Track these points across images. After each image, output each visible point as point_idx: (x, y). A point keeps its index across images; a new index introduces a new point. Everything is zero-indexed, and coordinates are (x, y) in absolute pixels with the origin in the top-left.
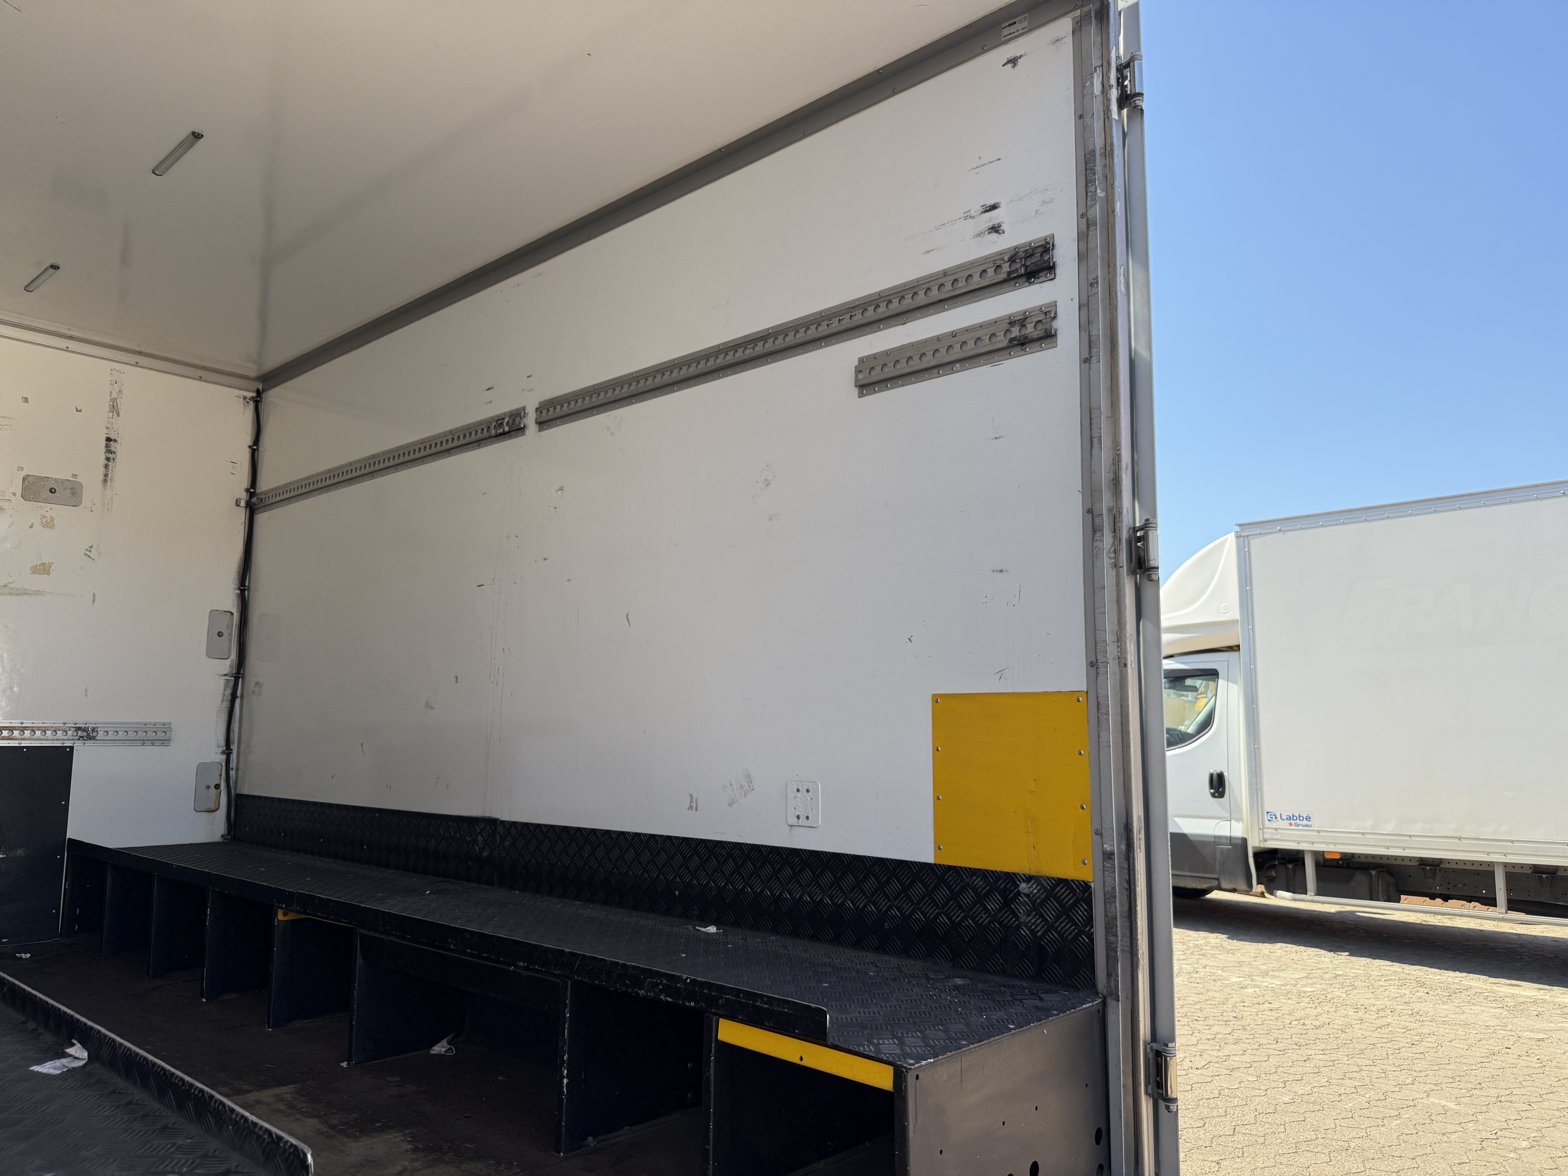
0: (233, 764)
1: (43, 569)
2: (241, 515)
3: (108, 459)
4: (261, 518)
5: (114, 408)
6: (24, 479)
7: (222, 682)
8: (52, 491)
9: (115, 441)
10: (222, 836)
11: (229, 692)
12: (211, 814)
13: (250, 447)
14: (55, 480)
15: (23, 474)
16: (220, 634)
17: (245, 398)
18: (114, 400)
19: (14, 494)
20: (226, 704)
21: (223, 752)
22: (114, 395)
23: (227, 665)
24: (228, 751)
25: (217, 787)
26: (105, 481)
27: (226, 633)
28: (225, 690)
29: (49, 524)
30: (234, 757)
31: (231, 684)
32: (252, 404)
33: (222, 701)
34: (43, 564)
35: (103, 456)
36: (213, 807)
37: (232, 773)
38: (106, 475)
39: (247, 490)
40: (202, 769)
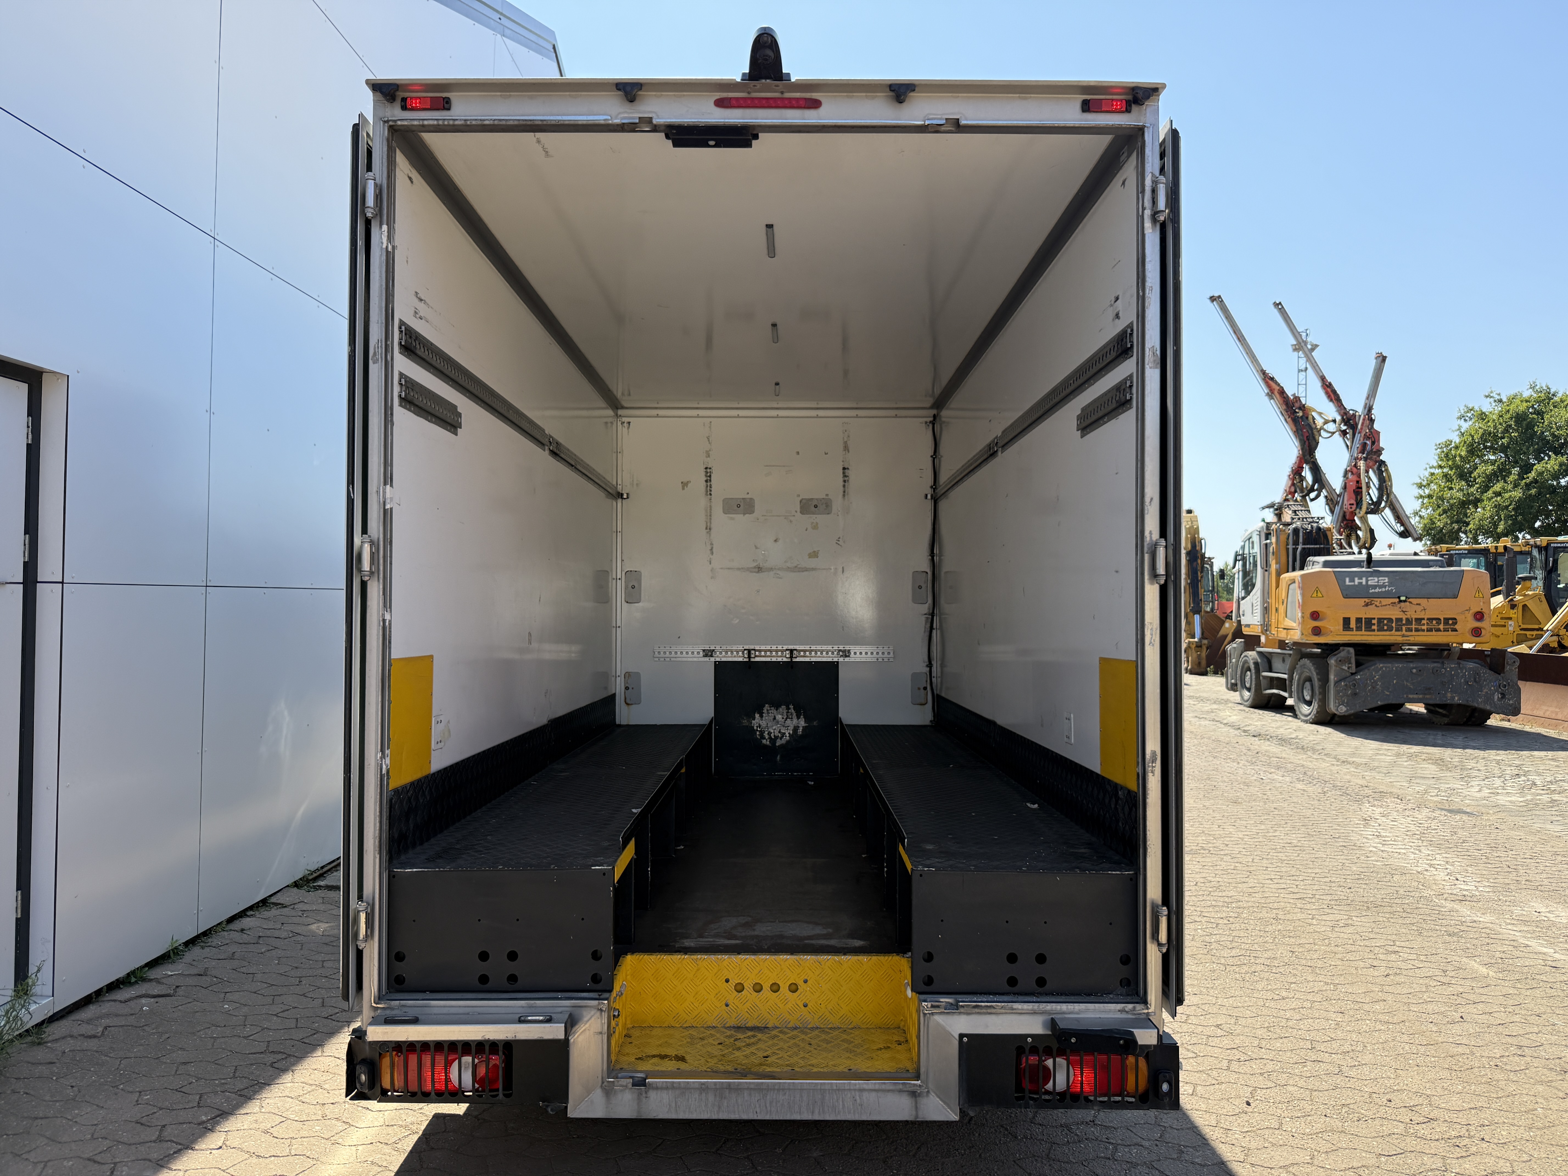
0: (934, 674)
1: (814, 555)
2: (929, 504)
3: (845, 481)
4: (943, 505)
5: (846, 448)
6: (801, 502)
7: (923, 618)
8: (816, 506)
9: (848, 469)
10: (931, 721)
11: (928, 625)
12: (922, 706)
13: (932, 456)
14: (817, 499)
15: (800, 498)
16: (920, 587)
17: (926, 423)
18: (845, 443)
19: (796, 512)
20: (927, 634)
21: (927, 666)
22: (845, 440)
23: (925, 608)
24: (930, 665)
25: (925, 688)
26: (844, 495)
27: (924, 586)
28: (926, 624)
29: (815, 527)
30: (934, 669)
31: (930, 620)
32: (931, 426)
33: (925, 632)
34: (814, 552)
35: (842, 480)
36: (923, 702)
37: (934, 680)
38: (844, 492)
39: (932, 487)
40: (915, 676)
